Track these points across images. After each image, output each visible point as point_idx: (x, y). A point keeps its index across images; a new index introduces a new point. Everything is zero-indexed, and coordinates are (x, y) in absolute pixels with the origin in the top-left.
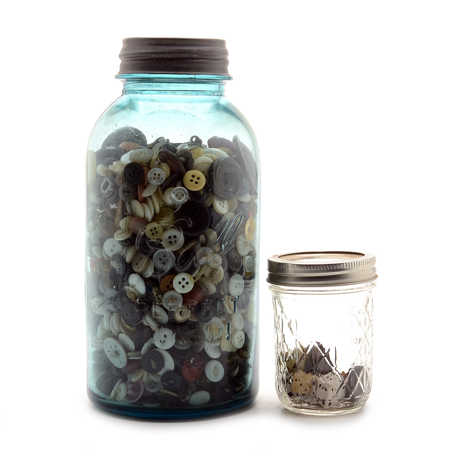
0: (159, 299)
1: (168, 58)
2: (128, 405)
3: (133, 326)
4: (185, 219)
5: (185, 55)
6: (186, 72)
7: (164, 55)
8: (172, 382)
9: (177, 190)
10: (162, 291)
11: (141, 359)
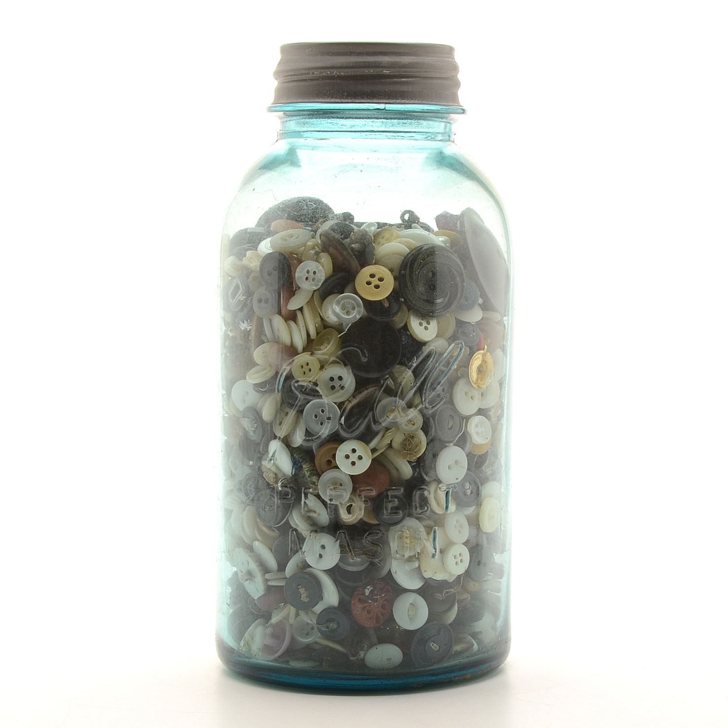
0: (314, 483)
1: (342, 75)
2: (265, 662)
3: (274, 529)
4: (355, 349)
5: (368, 71)
6: (369, 99)
7: (333, 71)
8: (333, 625)
9: (343, 298)
10: (319, 470)
11: (283, 586)
